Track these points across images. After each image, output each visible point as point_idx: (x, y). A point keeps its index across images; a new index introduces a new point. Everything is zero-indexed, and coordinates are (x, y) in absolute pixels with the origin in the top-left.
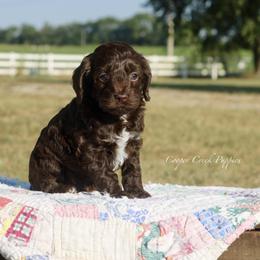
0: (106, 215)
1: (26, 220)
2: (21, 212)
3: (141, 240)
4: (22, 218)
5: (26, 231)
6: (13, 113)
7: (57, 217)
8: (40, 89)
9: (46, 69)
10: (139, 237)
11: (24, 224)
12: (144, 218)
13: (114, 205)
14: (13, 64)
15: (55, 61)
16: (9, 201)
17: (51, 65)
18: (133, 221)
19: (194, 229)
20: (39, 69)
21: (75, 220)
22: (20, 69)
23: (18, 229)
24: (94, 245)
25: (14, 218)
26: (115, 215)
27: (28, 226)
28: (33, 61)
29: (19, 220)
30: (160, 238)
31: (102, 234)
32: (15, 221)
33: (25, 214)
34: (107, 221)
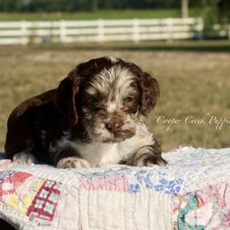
0: (137, 186)
1: (49, 195)
2: (43, 187)
3: (177, 213)
4: (44, 194)
5: (49, 208)
6: (27, 82)
7: (83, 191)
8: (53, 56)
9: (59, 36)
10: (175, 210)
11: (46, 200)
12: (178, 189)
13: (145, 175)
14: (24, 32)
15: (68, 28)
16: (29, 175)
17: (63, 32)
18: (167, 192)
20: (52, 36)
21: (103, 193)
22: (32, 37)
23: (40, 207)
24: (125, 221)
25: (35, 194)
26: (147, 186)
27: (51, 203)
28: (45, 28)
29: (41, 196)
30: (199, 210)
31: (134, 207)
32: (37, 198)
33: (47, 189)
34: (138, 193)
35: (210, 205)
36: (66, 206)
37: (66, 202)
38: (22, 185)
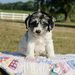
2: (13, 60)
3: (50, 69)
4: (14, 62)
5: (15, 66)
7: (25, 62)
12: (51, 63)
17: (2, 16)
18: (48, 63)
19: (66, 66)
21: (30, 63)
23: (12, 65)
24: (36, 70)
26: (42, 62)
27: (16, 64)
29: (13, 62)
31: (38, 67)
32: (12, 63)
34: (40, 63)
35: (59, 67)
36: (19, 65)
37: (20, 64)
38: (8, 60)
